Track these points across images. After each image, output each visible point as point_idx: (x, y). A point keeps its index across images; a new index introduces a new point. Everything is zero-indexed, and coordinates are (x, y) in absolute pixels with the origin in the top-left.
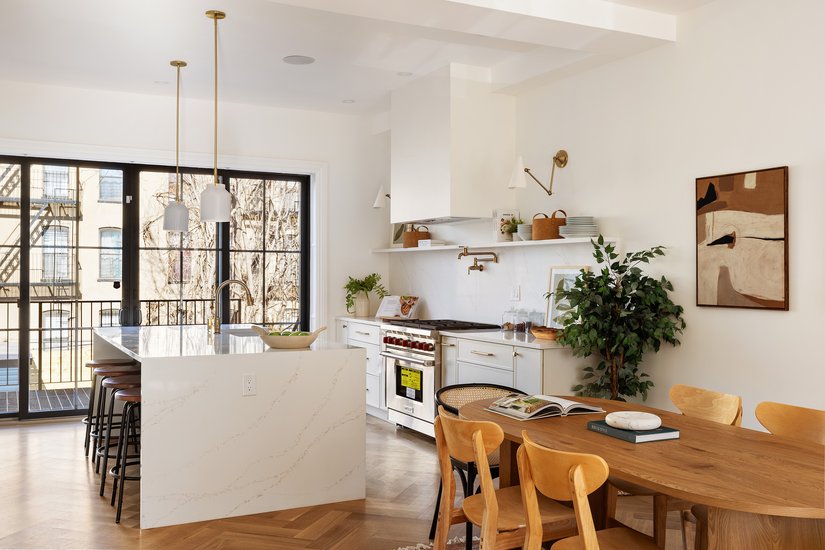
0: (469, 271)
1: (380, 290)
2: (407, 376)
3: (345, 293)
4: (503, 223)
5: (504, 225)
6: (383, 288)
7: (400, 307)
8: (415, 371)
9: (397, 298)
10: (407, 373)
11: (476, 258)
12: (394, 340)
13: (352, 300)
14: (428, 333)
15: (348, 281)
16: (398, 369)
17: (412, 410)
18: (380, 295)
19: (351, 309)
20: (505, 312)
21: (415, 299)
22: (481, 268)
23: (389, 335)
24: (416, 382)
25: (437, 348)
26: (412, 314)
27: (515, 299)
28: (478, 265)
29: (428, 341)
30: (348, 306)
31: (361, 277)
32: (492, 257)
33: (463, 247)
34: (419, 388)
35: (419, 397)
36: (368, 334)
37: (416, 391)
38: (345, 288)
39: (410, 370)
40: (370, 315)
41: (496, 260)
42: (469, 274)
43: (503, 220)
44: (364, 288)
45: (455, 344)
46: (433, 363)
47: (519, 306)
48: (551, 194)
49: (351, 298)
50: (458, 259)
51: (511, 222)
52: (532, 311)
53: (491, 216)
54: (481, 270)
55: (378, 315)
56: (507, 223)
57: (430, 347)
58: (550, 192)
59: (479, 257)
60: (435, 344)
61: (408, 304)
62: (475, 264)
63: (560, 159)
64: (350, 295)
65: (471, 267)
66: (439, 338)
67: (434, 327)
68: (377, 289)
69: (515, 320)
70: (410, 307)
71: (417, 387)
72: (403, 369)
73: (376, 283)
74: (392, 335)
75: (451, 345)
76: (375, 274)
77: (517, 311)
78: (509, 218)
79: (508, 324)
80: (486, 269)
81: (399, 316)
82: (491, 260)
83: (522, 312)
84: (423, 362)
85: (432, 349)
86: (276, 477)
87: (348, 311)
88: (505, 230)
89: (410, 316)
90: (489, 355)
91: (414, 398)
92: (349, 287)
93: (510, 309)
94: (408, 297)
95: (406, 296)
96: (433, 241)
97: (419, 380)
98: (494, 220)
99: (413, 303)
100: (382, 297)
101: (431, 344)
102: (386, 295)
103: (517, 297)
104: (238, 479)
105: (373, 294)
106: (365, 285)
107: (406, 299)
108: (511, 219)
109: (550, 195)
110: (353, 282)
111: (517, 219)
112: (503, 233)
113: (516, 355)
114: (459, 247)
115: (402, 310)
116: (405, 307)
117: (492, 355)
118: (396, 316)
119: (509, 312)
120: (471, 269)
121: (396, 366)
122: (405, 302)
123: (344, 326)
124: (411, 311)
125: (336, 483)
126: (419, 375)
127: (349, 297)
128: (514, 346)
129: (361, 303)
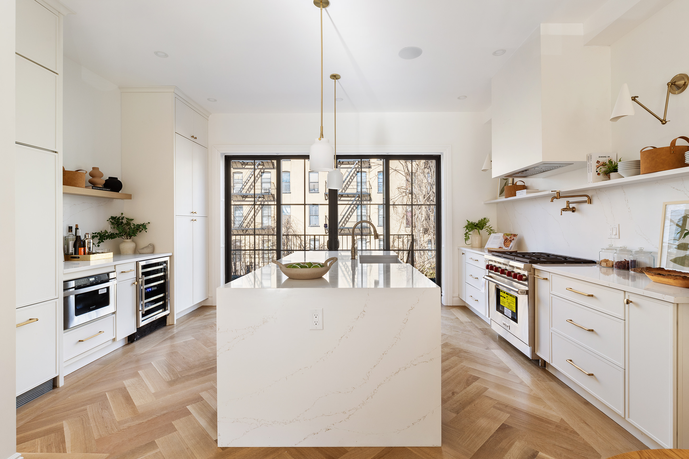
0: (561, 212)
1: (489, 229)
2: (505, 298)
3: (464, 231)
4: (598, 164)
5: (600, 167)
6: (491, 228)
7: (503, 241)
8: (511, 296)
9: (501, 235)
10: (505, 295)
11: (569, 201)
12: (494, 268)
13: (468, 236)
14: (521, 265)
15: (466, 224)
16: (498, 291)
17: (509, 327)
18: (489, 232)
19: (468, 242)
20: (602, 249)
21: (515, 235)
22: (573, 210)
23: (490, 263)
24: (511, 304)
25: (530, 279)
26: (512, 247)
27: (613, 236)
28: (571, 207)
29: (522, 272)
30: (466, 240)
31: (476, 220)
32: (586, 199)
33: (555, 191)
34: (515, 310)
35: (514, 318)
36: (478, 260)
37: (512, 312)
38: (464, 228)
39: (507, 294)
40: (482, 247)
41: (590, 201)
42: (561, 215)
43: (598, 162)
44: (477, 228)
45: (548, 278)
46: (527, 292)
47: (619, 244)
48: (666, 122)
49: (468, 235)
50: (551, 201)
51: (608, 163)
52: (638, 250)
53: (585, 160)
54: (573, 211)
55: (486, 247)
56: (603, 165)
57: (524, 277)
58: (663, 120)
59: (571, 200)
60: (528, 275)
61: (509, 239)
62: (567, 206)
63: (676, 83)
64: (467, 232)
65: (563, 209)
66: (532, 271)
67: (528, 261)
68: (487, 229)
69: (614, 258)
70: (511, 241)
71: (513, 309)
72: (501, 291)
73: (486, 224)
74: (493, 264)
75: (544, 279)
76: (485, 218)
77: (618, 249)
78: (606, 160)
79: (606, 261)
80: (579, 210)
81: (502, 248)
82: (585, 202)
83: (624, 250)
84: (517, 290)
85: (526, 280)
86: (344, 413)
87: (466, 243)
88: (600, 171)
89: (511, 248)
90: (589, 296)
91: (510, 318)
92: (467, 227)
93: (608, 247)
94: (510, 234)
95: (508, 233)
96: (528, 191)
97: (515, 304)
98: (588, 163)
99: (513, 239)
100: (490, 234)
101: (524, 275)
102: (493, 233)
103: (616, 235)
104: (306, 411)
105: (484, 232)
106: (478, 225)
107: (508, 236)
108: (608, 161)
109: (664, 124)
110: (470, 224)
111: (614, 160)
112: (598, 174)
113: (628, 302)
114: (552, 191)
115: (504, 244)
116: (507, 241)
117: (592, 296)
118: (500, 248)
119: (607, 249)
120: (563, 211)
121: (496, 289)
122: (506, 238)
123: (463, 254)
124: (512, 244)
125: (409, 427)
126: (515, 299)
127: (467, 234)
128: (625, 291)
129: (475, 237)
